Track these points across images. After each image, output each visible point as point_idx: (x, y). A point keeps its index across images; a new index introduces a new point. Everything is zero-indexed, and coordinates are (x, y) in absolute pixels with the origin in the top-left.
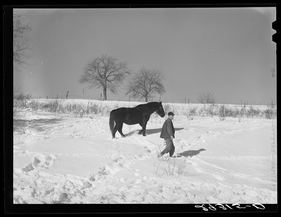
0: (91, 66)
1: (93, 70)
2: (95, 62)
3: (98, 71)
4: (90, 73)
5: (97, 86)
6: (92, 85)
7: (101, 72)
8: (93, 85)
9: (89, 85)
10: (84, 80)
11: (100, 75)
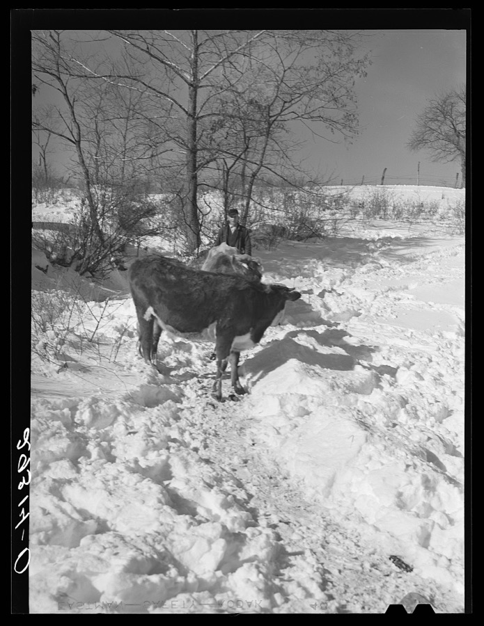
0: (435, 110)
1: (439, 118)
2: (445, 102)
3: (452, 122)
4: (434, 126)
5: (452, 157)
6: (439, 153)
7: (458, 122)
8: (442, 155)
9: (433, 154)
10: (419, 142)
11: (455, 130)
